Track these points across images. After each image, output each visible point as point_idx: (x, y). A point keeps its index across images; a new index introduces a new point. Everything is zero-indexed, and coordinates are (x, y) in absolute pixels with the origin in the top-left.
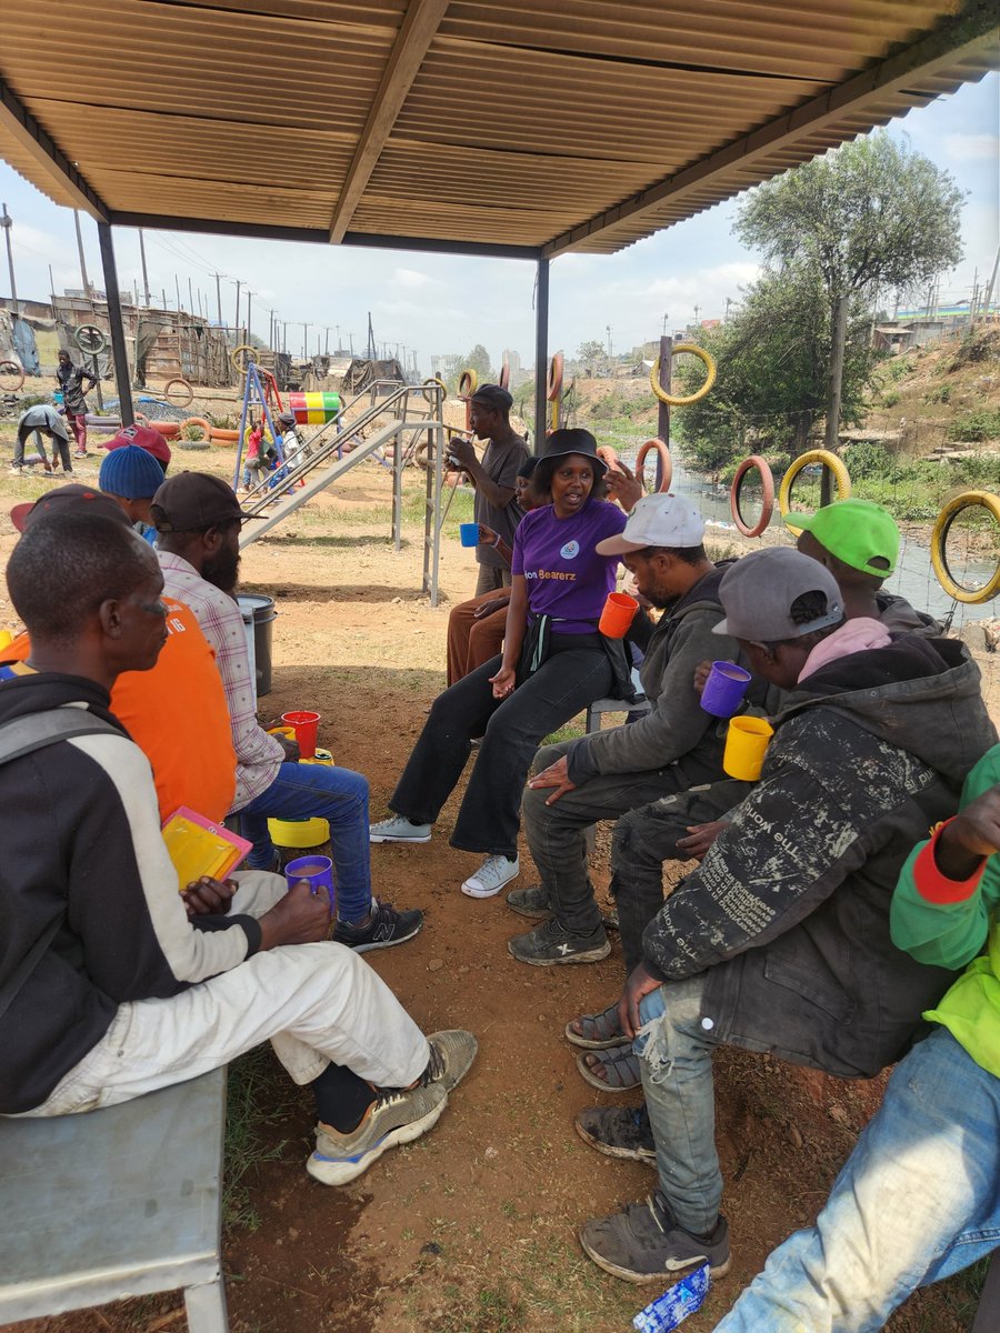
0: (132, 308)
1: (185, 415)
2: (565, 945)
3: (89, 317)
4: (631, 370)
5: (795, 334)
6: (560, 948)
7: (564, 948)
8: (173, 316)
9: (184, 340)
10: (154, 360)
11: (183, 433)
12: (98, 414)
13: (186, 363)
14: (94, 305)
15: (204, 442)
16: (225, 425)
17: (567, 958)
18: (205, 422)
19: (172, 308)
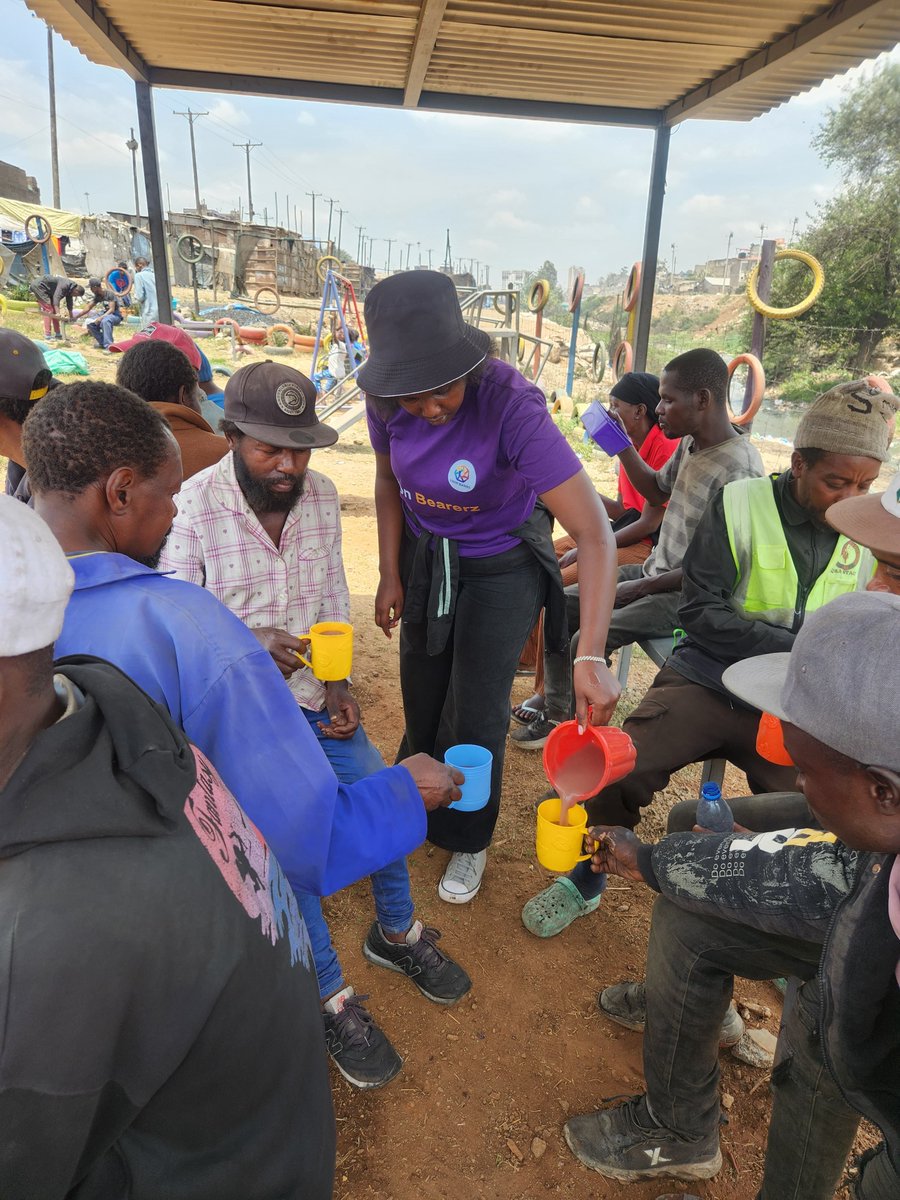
0: (237, 224)
1: (273, 321)
2: (658, 1150)
3: (200, 231)
4: (693, 287)
5: (870, 250)
6: (649, 1152)
7: (655, 1155)
8: (272, 231)
9: (280, 254)
10: (254, 272)
11: (270, 339)
12: (194, 319)
13: (281, 274)
14: (204, 221)
15: (288, 347)
16: (307, 332)
17: (658, 1170)
18: (290, 329)
19: (272, 224)
